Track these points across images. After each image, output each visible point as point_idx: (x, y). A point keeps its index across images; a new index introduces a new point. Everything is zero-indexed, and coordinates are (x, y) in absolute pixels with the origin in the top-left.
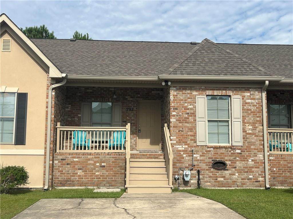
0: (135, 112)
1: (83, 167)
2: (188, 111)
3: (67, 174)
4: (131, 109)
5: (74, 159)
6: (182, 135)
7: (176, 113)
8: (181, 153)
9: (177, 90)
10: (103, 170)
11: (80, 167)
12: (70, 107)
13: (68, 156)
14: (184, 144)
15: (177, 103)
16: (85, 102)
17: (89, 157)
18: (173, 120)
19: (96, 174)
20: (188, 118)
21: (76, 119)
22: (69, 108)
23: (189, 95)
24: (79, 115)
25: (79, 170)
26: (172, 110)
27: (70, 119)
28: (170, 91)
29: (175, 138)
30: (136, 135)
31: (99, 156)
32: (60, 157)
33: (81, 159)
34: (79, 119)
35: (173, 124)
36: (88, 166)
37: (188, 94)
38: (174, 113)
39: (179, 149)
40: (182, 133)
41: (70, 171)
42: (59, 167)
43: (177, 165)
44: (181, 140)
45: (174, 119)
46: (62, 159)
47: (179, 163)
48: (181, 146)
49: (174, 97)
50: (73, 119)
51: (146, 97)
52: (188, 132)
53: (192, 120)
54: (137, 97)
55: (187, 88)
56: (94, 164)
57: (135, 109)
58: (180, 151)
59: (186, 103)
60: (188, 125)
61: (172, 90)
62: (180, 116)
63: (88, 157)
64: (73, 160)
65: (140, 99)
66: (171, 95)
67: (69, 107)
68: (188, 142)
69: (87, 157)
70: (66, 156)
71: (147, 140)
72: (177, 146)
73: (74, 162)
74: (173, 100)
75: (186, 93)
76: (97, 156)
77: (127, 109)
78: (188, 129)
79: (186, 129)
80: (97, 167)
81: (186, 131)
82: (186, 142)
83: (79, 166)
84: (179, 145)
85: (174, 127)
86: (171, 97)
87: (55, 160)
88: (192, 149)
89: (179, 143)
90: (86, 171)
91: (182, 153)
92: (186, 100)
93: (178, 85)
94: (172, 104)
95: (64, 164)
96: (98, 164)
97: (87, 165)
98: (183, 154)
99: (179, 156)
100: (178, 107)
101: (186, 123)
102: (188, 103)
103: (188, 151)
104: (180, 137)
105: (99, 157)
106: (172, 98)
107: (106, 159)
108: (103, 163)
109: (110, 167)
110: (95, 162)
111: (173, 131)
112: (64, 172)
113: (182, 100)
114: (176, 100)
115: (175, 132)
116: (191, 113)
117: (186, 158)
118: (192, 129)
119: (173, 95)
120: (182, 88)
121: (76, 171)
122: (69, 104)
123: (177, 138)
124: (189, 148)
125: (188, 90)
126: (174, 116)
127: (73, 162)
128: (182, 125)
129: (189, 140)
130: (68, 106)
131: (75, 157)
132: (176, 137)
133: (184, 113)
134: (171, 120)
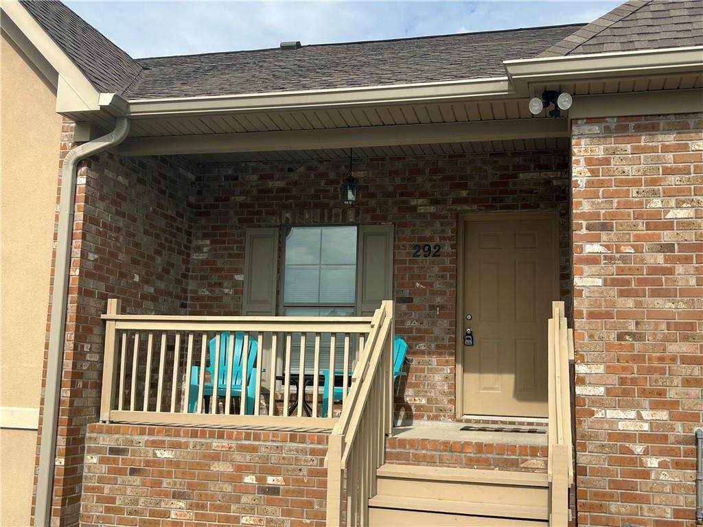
0: (447, 260)
1: (190, 486)
2: (667, 237)
3: (130, 514)
4: (430, 247)
5: (158, 453)
6: (639, 358)
7: (602, 249)
8: (631, 445)
9: (608, 132)
10: (270, 508)
11: (178, 489)
12: (207, 246)
13: (136, 438)
14: (646, 402)
15: (609, 196)
16: (260, 226)
17: (216, 444)
18: (585, 281)
19: (243, 521)
20: (670, 271)
21: (226, 291)
22: (205, 249)
23: (670, 156)
24: (239, 277)
25: (175, 501)
26: (584, 231)
27: (207, 293)
28: (573, 142)
29: (600, 369)
30: (450, 354)
31: (257, 443)
32: (106, 441)
33: (183, 452)
34: (236, 292)
35: (586, 302)
36: (211, 485)
37: (666, 149)
38: (591, 248)
39: (621, 426)
40: (637, 345)
41: (142, 500)
42: (101, 480)
43: (613, 507)
44: (634, 382)
45: (593, 276)
46: (113, 451)
47: (626, 498)
48: (632, 414)
49: (592, 171)
50: (217, 290)
51: (494, 199)
52: (666, 339)
53: (693, 282)
54: (455, 201)
55: (662, 123)
56: (234, 479)
57: (447, 248)
58: (628, 437)
59: (655, 194)
60: (669, 305)
61: (581, 135)
62: (624, 259)
63: (211, 443)
64: (155, 454)
65: (466, 208)
66: (578, 162)
67: (204, 246)
68: (672, 394)
69: (209, 446)
70: (128, 437)
71: (500, 376)
72: (610, 414)
73: (157, 462)
74: (589, 184)
75: (654, 149)
76: (247, 442)
77: (417, 247)
78: (668, 324)
79: (657, 325)
80: (247, 489)
81: (660, 337)
82: (661, 393)
83: (175, 483)
84: (621, 407)
85: (592, 315)
86: (579, 169)
87: (89, 452)
88: (691, 430)
89: (622, 395)
90: (203, 507)
91: (639, 449)
92: (654, 182)
93: (612, 111)
94: (580, 204)
95: (121, 472)
96: (250, 479)
97: (208, 477)
98: (646, 453)
99: (620, 462)
100: (613, 216)
101: (659, 296)
102: (668, 194)
103: (671, 439)
104: (624, 369)
105: (254, 449)
106: (580, 173)
107: (284, 458)
108: (272, 474)
109: (300, 493)
110: (241, 469)
111: (591, 336)
112: (118, 503)
113: (636, 182)
114: (602, 183)
115: (601, 339)
116: (683, 247)
117: (662, 477)
118: (691, 324)
119: (589, 162)
120: (632, 124)
121: (163, 504)
122: (206, 236)
123: (609, 370)
124: (679, 427)
125: (668, 130)
126: (593, 260)
127: (154, 461)
128: (639, 305)
129: (677, 381)
130: (200, 242)
131: (164, 441)
132: (608, 367)
133: (646, 246)
134: (578, 281)
